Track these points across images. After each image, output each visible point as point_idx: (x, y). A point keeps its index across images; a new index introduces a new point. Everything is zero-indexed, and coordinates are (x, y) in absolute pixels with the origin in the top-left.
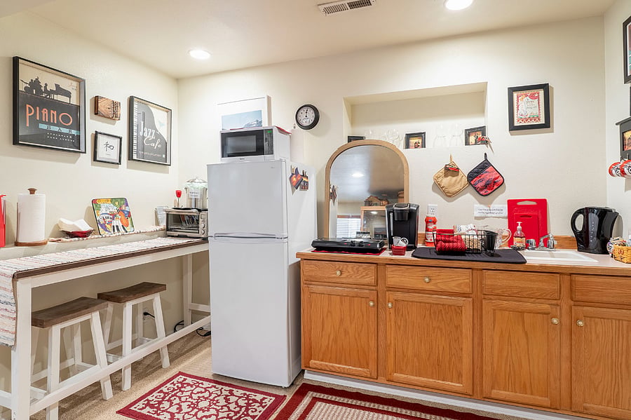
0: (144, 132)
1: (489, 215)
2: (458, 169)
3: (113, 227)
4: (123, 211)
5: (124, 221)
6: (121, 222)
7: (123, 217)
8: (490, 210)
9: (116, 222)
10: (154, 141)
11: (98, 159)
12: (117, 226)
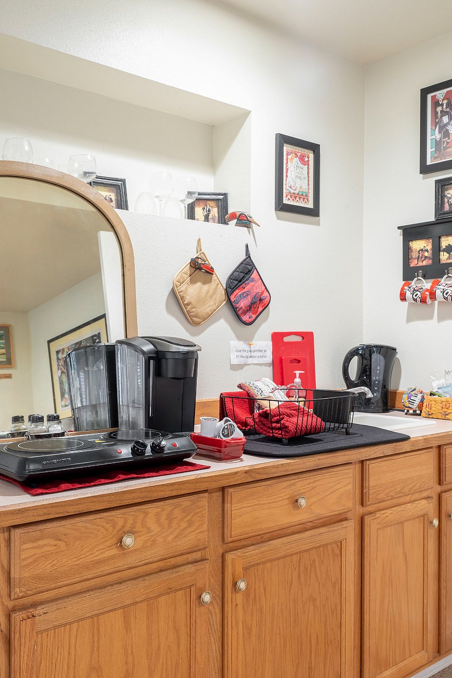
1: (250, 361)
2: (212, 270)
8: (251, 351)
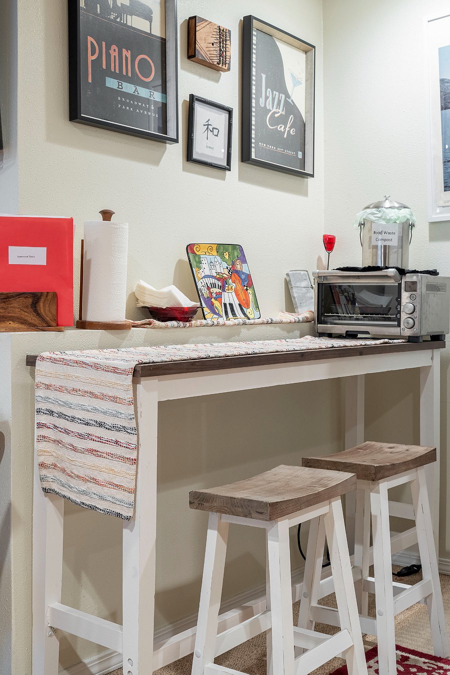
0: (267, 98)
3: (225, 305)
4: (237, 272)
5: (242, 296)
6: (237, 295)
7: (239, 287)
9: (229, 297)
10: (283, 120)
11: (195, 156)
12: (231, 305)
